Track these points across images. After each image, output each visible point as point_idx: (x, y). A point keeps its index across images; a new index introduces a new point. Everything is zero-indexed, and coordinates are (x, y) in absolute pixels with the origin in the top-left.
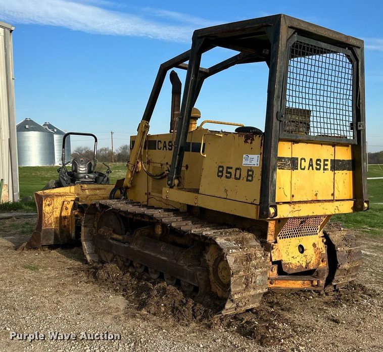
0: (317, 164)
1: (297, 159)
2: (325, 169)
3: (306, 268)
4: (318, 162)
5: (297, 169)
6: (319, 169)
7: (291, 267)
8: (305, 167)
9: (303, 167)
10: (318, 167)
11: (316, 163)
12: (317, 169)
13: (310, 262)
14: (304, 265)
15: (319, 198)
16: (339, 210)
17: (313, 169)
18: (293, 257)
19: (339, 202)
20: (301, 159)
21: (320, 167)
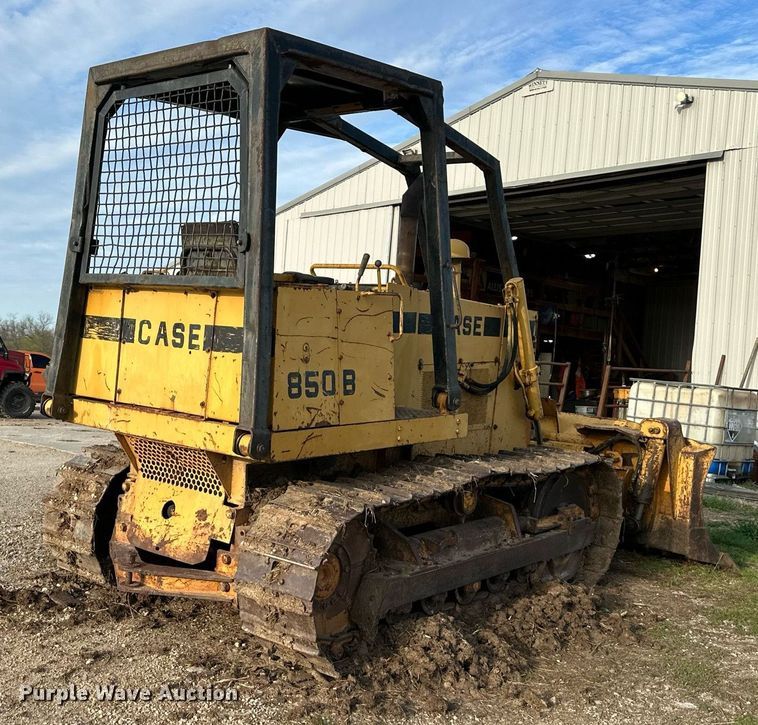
0: (175, 335)
1: (133, 322)
2: (192, 347)
3: (157, 549)
4: (179, 331)
5: (132, 341)
6: (180, 345)
7: (137, 534)
8: (149, 338)
9: (144, 338)
10: (178, 341)
11: (174, 331)
12: (175, 345)
13: (170, 542)
14: (156, 541)
15: (178, 408)
16: (214, 444)
17: (166, 344)
18: (147, 518)
19: (214, 425)
20: (142, 323)
21: (182, 341)
